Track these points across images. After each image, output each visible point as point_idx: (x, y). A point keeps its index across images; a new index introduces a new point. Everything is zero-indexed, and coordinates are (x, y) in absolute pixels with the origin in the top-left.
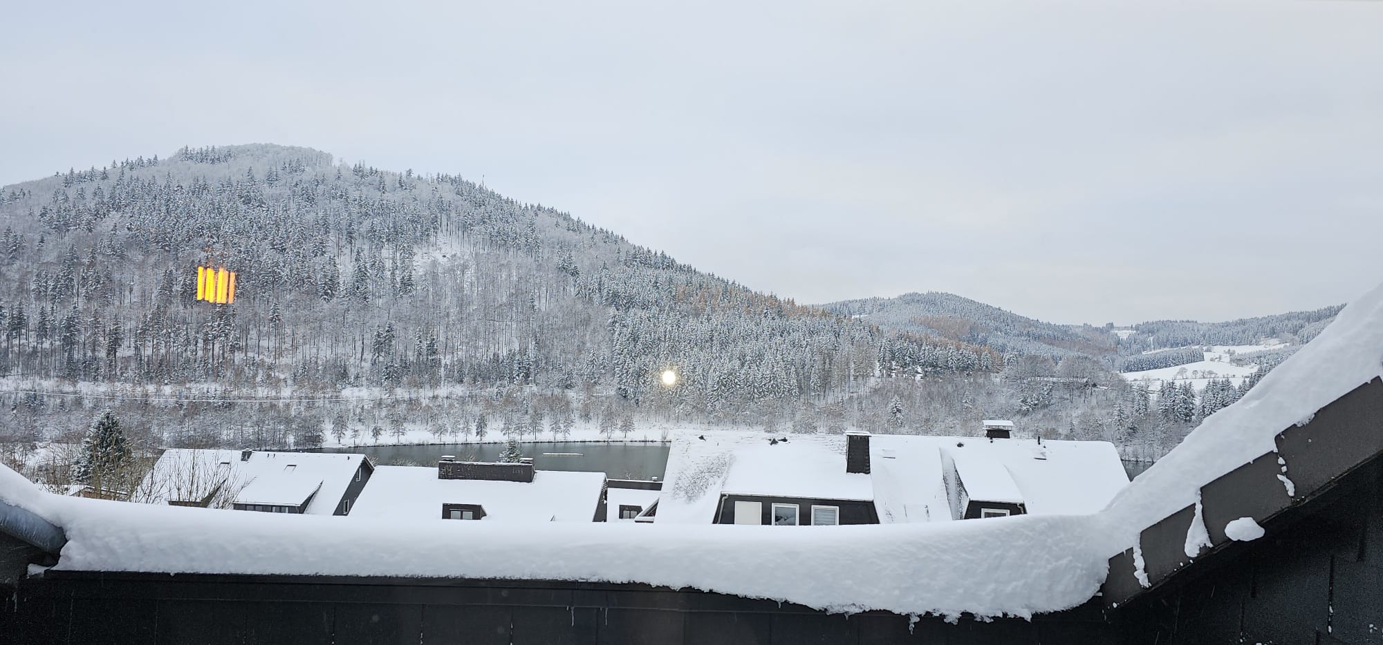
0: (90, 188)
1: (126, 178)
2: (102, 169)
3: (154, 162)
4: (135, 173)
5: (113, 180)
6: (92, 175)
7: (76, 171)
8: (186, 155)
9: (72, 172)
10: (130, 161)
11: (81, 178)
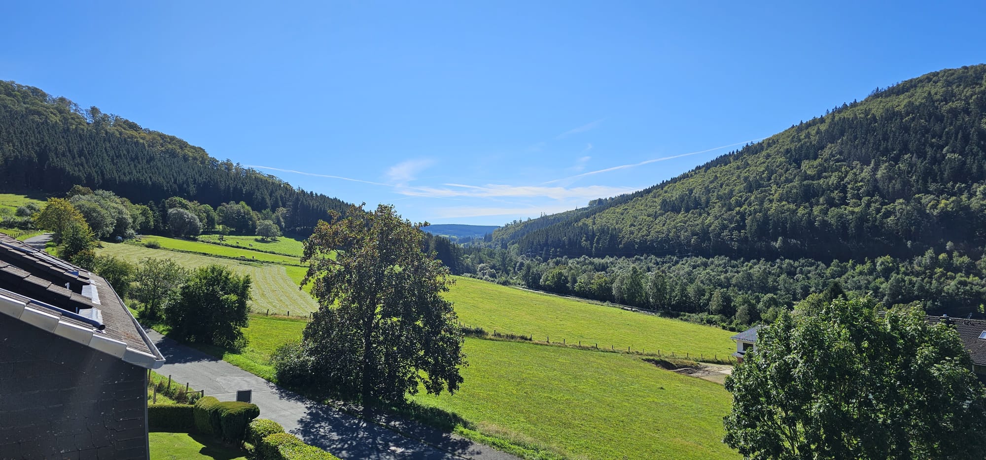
0: (813, 131)
1: (837, 118)
2: (820, 117)
3: (854, 105)
4: (842, 115)
5: (828, 121)
6: (814, 122)
7: (804, 122)
8: (877, 95)
9: (802, 123)
10: (838, 107)
11: (809, 125)
